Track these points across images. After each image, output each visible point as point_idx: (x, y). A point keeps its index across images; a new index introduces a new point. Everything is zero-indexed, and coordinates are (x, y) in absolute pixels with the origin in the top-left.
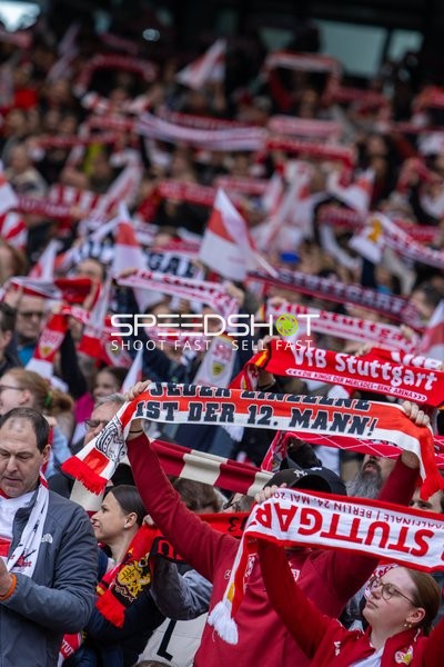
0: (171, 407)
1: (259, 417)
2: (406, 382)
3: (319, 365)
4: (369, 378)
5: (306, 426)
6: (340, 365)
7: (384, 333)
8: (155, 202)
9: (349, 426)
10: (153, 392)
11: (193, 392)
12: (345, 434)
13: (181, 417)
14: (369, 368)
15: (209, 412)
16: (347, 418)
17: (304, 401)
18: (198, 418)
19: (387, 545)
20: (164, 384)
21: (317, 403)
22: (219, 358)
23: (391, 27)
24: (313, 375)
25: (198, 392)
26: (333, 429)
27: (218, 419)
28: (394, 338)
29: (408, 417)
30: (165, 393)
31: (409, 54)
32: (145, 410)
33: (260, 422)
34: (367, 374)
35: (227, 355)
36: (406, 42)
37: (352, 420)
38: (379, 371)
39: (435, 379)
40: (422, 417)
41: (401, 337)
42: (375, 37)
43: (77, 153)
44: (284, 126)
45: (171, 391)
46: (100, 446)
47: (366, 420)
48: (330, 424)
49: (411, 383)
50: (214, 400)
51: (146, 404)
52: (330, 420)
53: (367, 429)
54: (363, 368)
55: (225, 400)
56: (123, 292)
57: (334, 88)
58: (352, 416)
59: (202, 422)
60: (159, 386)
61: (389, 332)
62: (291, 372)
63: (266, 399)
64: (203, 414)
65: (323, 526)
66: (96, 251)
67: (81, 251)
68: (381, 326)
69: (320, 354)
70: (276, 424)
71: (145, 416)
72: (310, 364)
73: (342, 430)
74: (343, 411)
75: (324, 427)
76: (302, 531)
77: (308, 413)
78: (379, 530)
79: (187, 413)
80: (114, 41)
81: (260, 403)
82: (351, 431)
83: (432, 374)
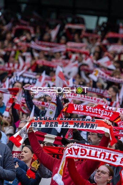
0: (40, 123)
1: (65, 125)
2: (105, 115)
3: (81, 110)
4: (95, 113)
5: (78, 127)
6: (87, 110)
7: (98, 100)
8: (35, 66)
9: (90, 126)
10: (35, 119)
11: (46, 119)
12: (89, 129)
13: (43, 126)
14: (95, 110)
15: (51, 124)
16: (89, 124)
17: (77, 120)
18: (48, 126)
19: (105, 159)
20: (38, 117)
21: (81, 121)
22: (51, 110)
23: (99, 16)
24: (80, 112)
25: (48, 119)
26: (85, 127)
27: (53, 126)
28: (101, 102)
29: (106, 123)
30: (39, 120)
31: (104, 23)
32: (33, 125)
33: (65, 126)
34: (94, 112)
35: (54, 109)
36: (103, 20)
37: (90, 125)
38: (98, 111)
39: (113, 114)
40: (110, 123)
41: (103, 102)
42: (94, 19)
43: (13, 53)
44: (71, 45)
45: (40, 119)
46: (20, 134)
47: (94, 125)
48: (84, 126)
49: (106, 115)
50: (52, 121)
51: (33, 123)
52: (85, 125)
53: (95, 127)
54: (93, 111)
55: (55, 121)
56: (26, 91)
57: (83, 33)
58: (91, 124)
59: (49, 127)
60: (37, 118)
61: (100, 100)
62: (73, 112)
63: (66, 120)
64: (49, 125)
65: (87, 153)
66: (18, 79)
67: (14, 79)
68: (97, 99)
69: (82, 107)
70: (69, 127)
71: (33, 126)
72: (79, 110)
73: (88, 127)
74: (88, 122)
75: (83, 127)
76: (81, 155)
77: (78, 123)
78: (103, 154)
79: (45, 125)
80: (23, 22)
81: (65, 121)
82: (90, 128)
83: (112, 112)
